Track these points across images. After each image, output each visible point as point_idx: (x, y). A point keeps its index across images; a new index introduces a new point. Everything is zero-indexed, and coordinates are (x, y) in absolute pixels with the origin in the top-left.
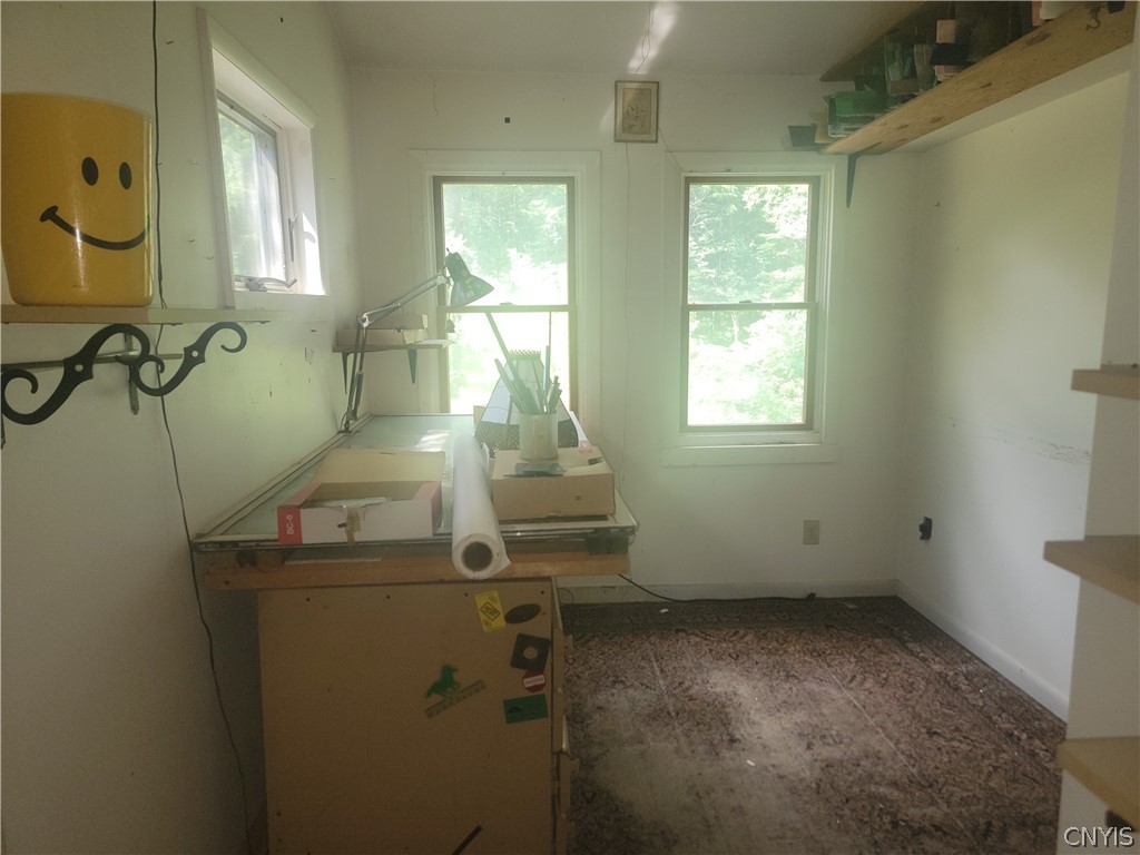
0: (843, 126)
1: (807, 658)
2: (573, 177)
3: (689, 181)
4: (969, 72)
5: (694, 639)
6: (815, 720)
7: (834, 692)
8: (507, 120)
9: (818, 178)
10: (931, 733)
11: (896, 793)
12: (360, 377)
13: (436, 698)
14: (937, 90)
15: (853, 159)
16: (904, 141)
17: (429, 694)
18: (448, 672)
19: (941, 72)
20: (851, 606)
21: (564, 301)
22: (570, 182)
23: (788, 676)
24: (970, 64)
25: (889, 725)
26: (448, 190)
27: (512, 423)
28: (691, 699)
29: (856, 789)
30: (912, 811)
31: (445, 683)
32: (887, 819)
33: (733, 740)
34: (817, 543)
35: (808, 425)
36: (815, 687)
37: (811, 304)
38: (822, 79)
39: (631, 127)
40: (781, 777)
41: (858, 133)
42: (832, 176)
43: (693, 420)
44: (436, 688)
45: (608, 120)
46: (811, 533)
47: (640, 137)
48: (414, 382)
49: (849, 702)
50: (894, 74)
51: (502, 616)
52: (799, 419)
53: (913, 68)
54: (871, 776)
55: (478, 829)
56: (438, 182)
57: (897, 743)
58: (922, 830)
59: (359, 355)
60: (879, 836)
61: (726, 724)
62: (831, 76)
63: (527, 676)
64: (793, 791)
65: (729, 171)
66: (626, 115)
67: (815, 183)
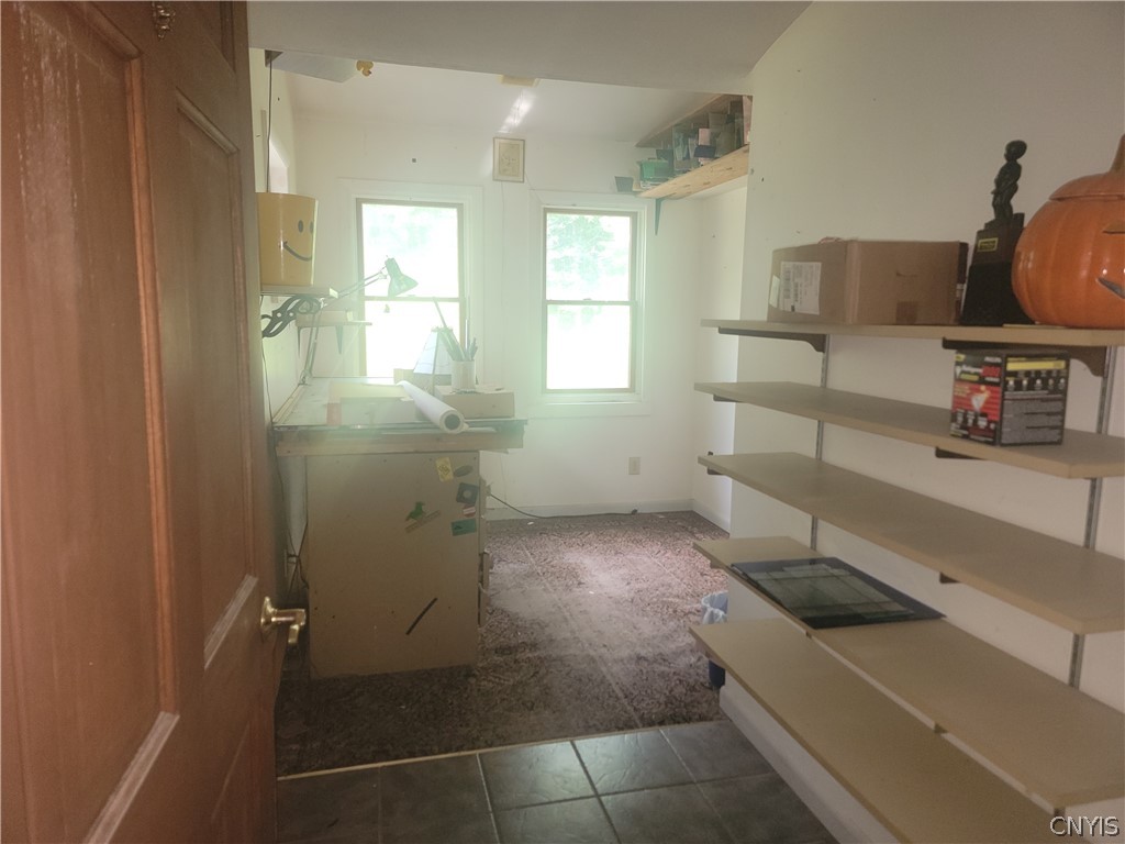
0: (650, 183)
1: (630, 544)
2: (462, 204)
3: (547, 210)
4: (716, 162)
5: (552, 538)
6: (632, 572)
7: (646, 559)
8: (414, 160)
9: (636, 213)
10: (702, 574)
11: (677, 600)
12: (315, 344)
13: (412, 521)
14: (701, 169)
15: (659, 201)
16: (690, 193)
17: (407, 519)
18: (419, 505)
19: (702, 161)
20: (662, 517)
21: (456, 295)
22: (460, 207)
23: (616, 553)
24: (717, 158)
25: (679, 572)
26: (366, 207)
27: (437, 373)
28: (552, 566)
29: (655, 600)
30: (685, 606)
31: (417, 513)
32: (671, 610)
33: (580, 583)
34: (638, 474)
35: (632, 389)
36: (634, 557)
37: (633, 303)
38: (638, 146)
39: (505, 170)
40: (610, 598)
41: (659, 187)
42: (645, 212)
43: (550, 386)
44: (412, 516)
45: (488, 165)
46: (634, 467)
47: (511, 178)
48: (340, 352)
49: (655, 563)
50: (679, 154)
51: (451, 473)
52: (625, 385)
53: (688, 154)
54: (664, 594)
55: (435, 600)
56: (359, 203)
57: (682, 580)
58: (690, 613)
59: (315, 329)
60: (666, 617)
61: (576, 576)
62: (643, 144)
63: (465, 508)
64: (617, 602)
65: (574, 205)
66: (501, 161)
67: (634, 216)
